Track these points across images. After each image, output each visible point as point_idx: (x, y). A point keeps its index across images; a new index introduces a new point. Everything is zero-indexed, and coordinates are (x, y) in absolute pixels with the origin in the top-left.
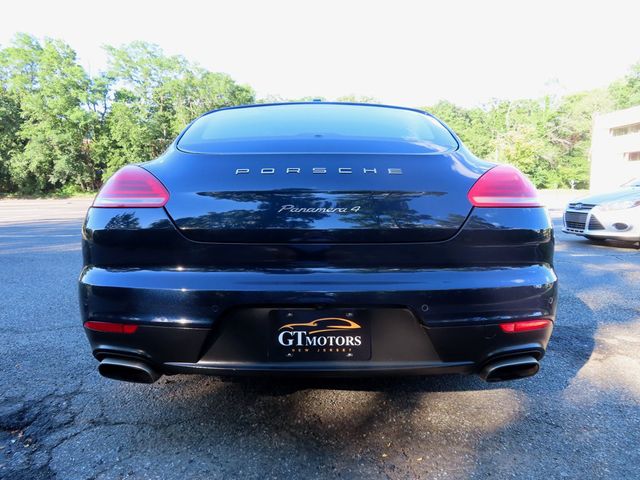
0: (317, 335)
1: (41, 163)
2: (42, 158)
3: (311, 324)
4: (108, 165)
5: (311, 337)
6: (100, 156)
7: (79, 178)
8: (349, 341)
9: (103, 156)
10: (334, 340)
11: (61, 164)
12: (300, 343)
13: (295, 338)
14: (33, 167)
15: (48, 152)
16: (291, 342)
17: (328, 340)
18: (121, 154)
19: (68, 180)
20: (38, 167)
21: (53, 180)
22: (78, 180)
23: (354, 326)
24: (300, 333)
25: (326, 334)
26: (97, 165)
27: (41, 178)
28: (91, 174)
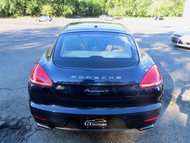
0: (95, 123)
1: (5, 6)
2: (6, 4)
3: (93, 121)
4: (27, 7)
5: (93, 124)
6: (24, 3)
7: (18, 11)
8: (103, 125)
9: (25, 4)
10: (99, 125)
11: (12, 7)
12: (90, 125)
13: (89, 124)
14: (3, 8)
15: (7, 2)
16: (88, 125)
17: (98, 125)
18: (31, 3)
19: (15, 12)
20: (5, 7)
21: (10, 12)
22: (18, 12)
23: (105, 121)
24: (90, 123)
25: (97, 123)
26: (24, 7)
27: (6, 11)
28: (22, 10)
